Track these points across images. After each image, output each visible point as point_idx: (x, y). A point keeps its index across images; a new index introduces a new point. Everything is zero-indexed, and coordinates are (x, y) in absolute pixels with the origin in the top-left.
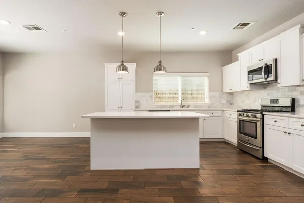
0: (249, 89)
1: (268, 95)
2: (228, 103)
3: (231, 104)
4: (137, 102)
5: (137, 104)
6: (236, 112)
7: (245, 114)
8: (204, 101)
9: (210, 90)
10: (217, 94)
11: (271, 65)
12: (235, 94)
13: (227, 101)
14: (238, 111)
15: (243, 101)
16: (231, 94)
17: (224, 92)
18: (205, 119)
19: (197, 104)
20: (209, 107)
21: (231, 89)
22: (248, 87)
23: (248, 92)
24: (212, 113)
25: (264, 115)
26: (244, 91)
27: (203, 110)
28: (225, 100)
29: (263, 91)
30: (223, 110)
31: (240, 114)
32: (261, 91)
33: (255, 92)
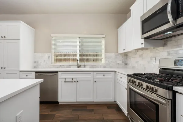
1: (169, 54)
2: (123, 64)
3: (126, 64)
4: (35, 62)
5: (35, 64)
6: (126, 77)
7: (137, 81)
8: (101, 62)
10: (113, 55)
12: (129, 55)
13: (122, 62)
14: (128, 75)
15: (137, 62)
16: (126, 55)
17: (119, 53)
18: (95, 82)
19: (94, 64)
20: (105, 67)
21: (125, 50)
22: (142, 44)
23: (142, 52)
24: (104, 74)
25: (176, 93)
26: (138, 51)
27: (94, 71)
28: (120, 60)
29: (161, 48)
30: (115, 72)
31: (130, 79)
32: (158, 49)
33: (151, 51)
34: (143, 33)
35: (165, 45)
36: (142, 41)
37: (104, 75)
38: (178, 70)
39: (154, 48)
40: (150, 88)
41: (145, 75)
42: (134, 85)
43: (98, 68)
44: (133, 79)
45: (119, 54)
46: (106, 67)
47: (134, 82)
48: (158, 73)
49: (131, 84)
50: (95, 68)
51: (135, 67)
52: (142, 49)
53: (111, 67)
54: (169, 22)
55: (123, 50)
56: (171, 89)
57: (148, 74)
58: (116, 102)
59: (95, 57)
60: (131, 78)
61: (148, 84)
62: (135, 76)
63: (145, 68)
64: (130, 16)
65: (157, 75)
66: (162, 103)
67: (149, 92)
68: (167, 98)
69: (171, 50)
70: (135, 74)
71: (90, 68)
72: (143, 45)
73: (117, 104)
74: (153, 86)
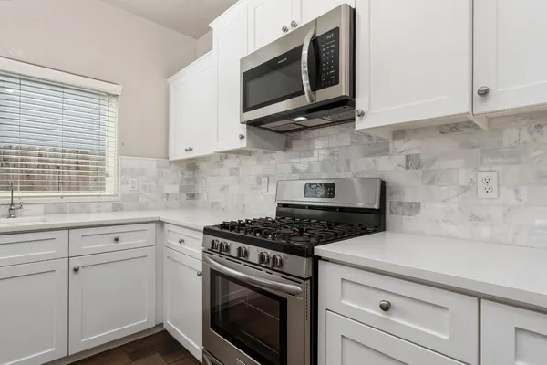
0: (243, 144)
1: (294, 171)
2: (184, 195)
3: (192, 196)
6: (201, 235)
7: (234, 246)
8: (103, 189)
9: (123, 150)
10: (150, 165)
11: (336, 31)
12: (202, 166)
13: (182, 189)
14: (207, 231)
15: (223, 189)
16: (192, 165)
17: (171, 158)
18: (76, 270)
19: (65, 200)
20: (117, 207)
21: (191, 149)
22: (242, 137)
23: (238, 160)
24: (116, 236)
25: (319, 261)
26: (226, 158)
27: (69, 229)
28: (174, 184)
29: (279, 155)
30: (161, 223)
31: (213, 242)
32: (274, 155)
33: (258, 159)
34: (246, 108)
35: (287, 147)
36: (243, 130)
37: (117, 240)
38: (311, 207)
39: (265, 153)
40: (268, 260)
41: (250, 224)
42: (224, 259)
43: (89, 212)
44: (221, 240)
45: (171, 162)
46: (122, 209)
47: (224, 250)
48: (273, 215)
49: (216, 256)
50: (72, 212)
51: (217, 203)
52: (238, 152)
53: (141, 208)
54: (302, 92)
55: (187, 150)
56: (310, 253)
57: (254, 221)
58: (161, 325)
59: (68, 168)
60: (215, 238)
61: (263, 250)
62: (228, 231)
63: (244, 206)
64: (210, 48)
65: (273, 221)
66: (294, 294)
67: (264, 272)
68: (304, 277)
69: (298, 160)
70: (224, 226)
71: (46, 213)
72: (245, 140)
73: (165, 331)
74: (275, 253)
